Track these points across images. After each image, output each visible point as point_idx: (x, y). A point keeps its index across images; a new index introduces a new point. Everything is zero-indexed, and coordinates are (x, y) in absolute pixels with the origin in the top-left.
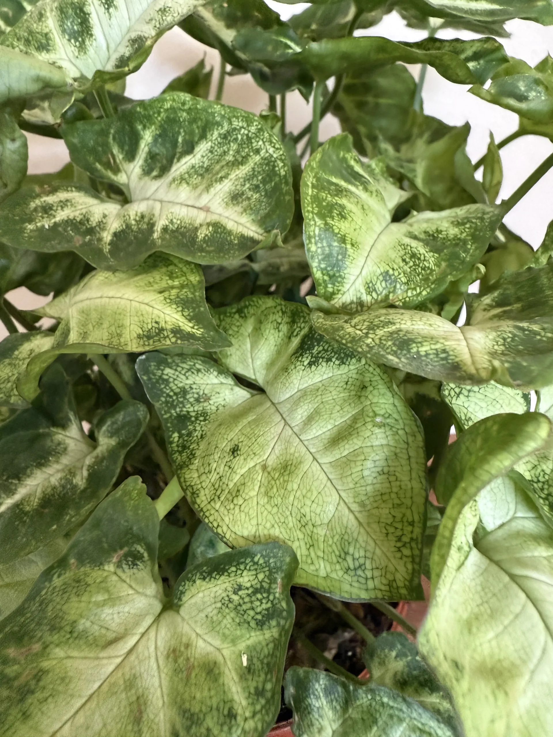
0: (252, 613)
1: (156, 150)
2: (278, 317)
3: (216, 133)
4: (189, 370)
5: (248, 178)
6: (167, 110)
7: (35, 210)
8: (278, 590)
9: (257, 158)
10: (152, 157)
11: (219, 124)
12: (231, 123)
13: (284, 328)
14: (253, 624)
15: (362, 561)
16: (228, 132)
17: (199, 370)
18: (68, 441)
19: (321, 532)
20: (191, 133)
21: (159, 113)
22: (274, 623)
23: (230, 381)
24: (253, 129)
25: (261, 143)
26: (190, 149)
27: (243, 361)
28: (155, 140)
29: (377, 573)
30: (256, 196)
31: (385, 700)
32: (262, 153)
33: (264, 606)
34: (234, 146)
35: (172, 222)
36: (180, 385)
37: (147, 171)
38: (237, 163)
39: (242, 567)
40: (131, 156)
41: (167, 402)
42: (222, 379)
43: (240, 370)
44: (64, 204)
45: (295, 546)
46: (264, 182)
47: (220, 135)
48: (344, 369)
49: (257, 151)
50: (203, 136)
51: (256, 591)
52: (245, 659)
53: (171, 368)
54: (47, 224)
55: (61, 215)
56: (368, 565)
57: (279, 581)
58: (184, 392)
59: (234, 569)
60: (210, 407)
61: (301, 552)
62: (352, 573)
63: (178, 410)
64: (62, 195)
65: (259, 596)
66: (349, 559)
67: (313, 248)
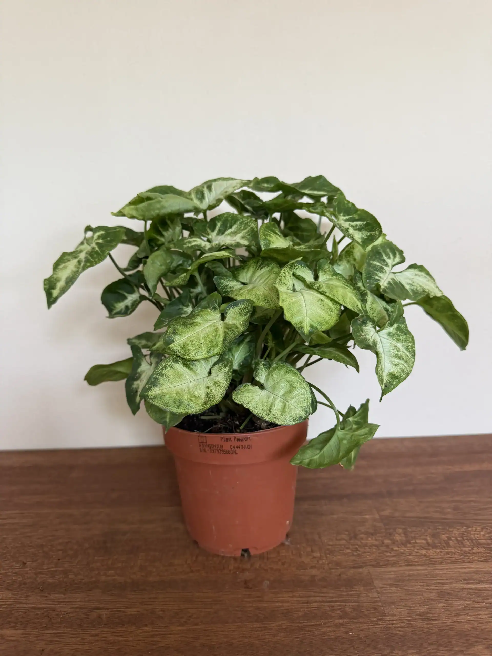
0: (243, 313)
1: (221, 229)
2: (253, 264)
3: (238, 223)
4: (228, 280)
5: (246, 233)
6: (225, 217)
7: (187, 242)
8: (249, 307)
9: (249, 228)
10: (219, 230)
11: (240, 220)
12: (242, 219)
13: (255, 267)
14: (244, 315)
15: (269, 301)
16: (242, 222)
17: (231, 281)
18: (188, 311)
19: (260, 296)
20: (231, 223)
21: (223, 218)
22: (248, 313)
23: (240, 283)
24: (249, 221)
25: (251, 224)
26: (231, 227)
27: (243, 278)
28: (221, 225)
29: (273, 304)
30: (249, 237)
31: (280, 364)
32: (251, 226)
33: (246, 311)
34: (243, 225)
35: (225, 244)
36: (226, 284)
37: (218, 234)
38: (244, 229)
39: (242, 304)
40: (213, 231)
41: (221, 288)
42: (237, 283)
43: (242, 281)
44: (194, 241)
45: (254, 301)
46: (251, 233)
47: (239, 223)
48: (268, 268)
49: (250, 226)
50: (235, 223)
51: (245, 308)
52: (241, 323)
53: (223, 280)
54: (190, 245)
55: (194, 244)
56: (271, 302)
57: (250, 306)
58: (227, 286)
59: (239, 305)
60: (234, 289)
61: (255, 301)
62: (267, 303)
63: (225, 290)
64: (194, 239)
65: (245, 309)
66: (266, 300)
67: (262, 242)
